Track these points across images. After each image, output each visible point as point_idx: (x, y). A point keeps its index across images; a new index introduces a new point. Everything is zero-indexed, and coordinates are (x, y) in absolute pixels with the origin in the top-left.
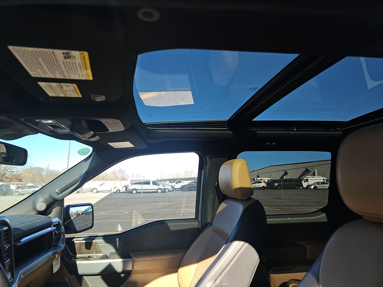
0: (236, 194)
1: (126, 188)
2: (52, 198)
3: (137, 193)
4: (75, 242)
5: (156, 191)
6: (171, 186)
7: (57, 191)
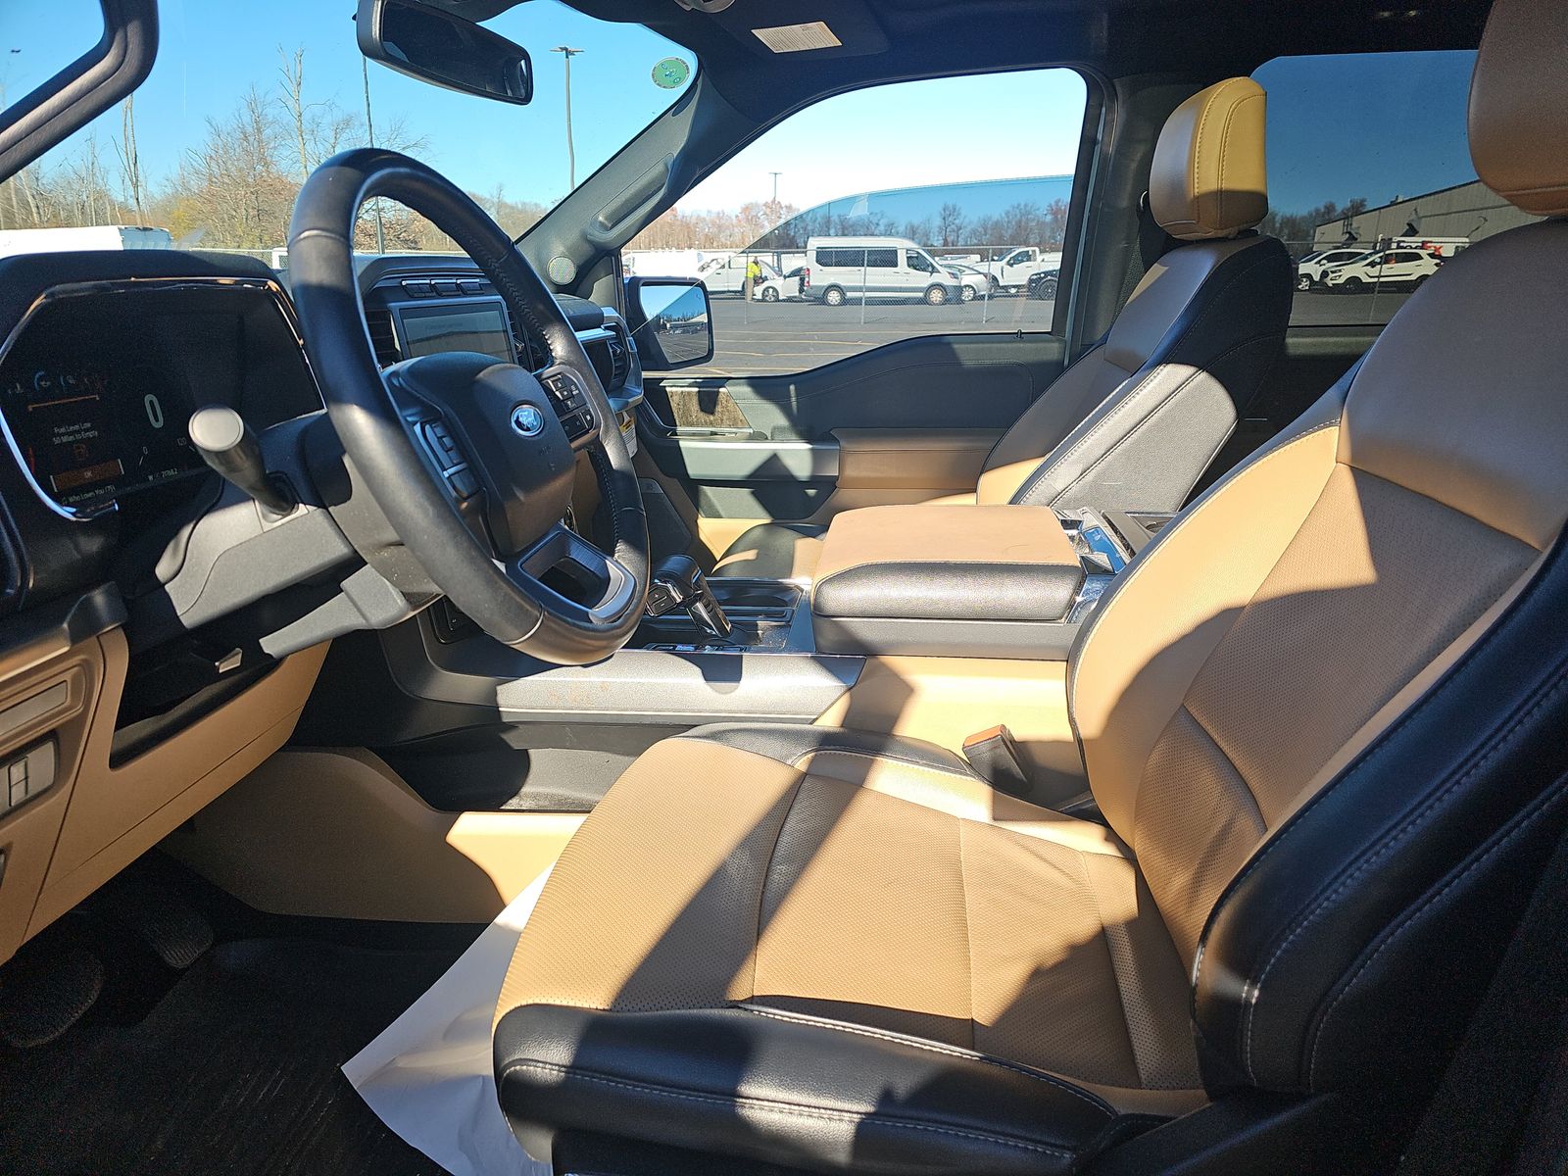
0: (1199, 218)
1: (802, 280)
2: (590, 242)
3: (845, 302)
4: (668, 389)
5: (921, 295)
6: (986, 277)
7: (601, 218)
